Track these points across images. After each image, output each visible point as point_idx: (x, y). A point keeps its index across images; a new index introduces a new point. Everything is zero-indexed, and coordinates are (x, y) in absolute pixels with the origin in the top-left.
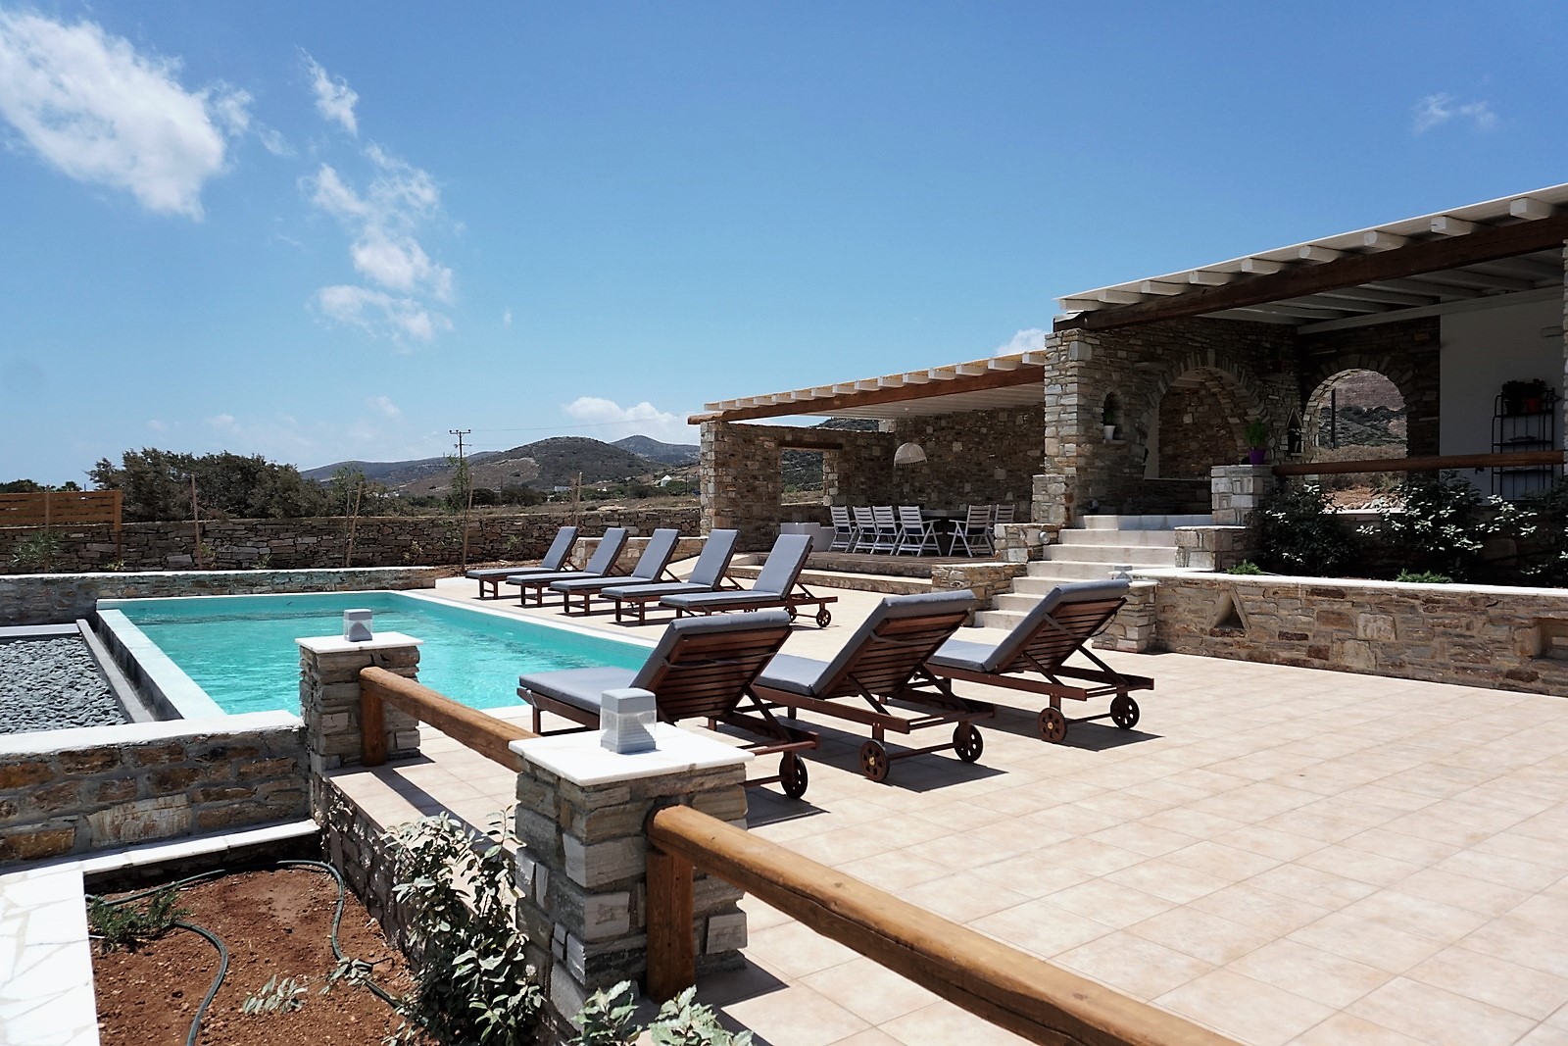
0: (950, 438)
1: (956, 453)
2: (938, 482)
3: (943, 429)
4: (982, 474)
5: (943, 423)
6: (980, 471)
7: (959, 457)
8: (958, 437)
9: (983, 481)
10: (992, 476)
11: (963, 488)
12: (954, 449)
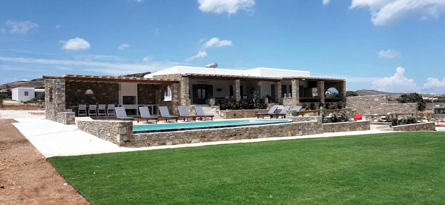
0: (76, 88)
1: (79, 92)
2: (72, 99)
3: (74, 86)
4: (88, 98)
5: (74, 84)
6: (87, 97)
7: (79, 93)
8: (79, 88)
9: (88, 100)
10: (91, 98)
11: (81, 101)
12: (78, 91)
